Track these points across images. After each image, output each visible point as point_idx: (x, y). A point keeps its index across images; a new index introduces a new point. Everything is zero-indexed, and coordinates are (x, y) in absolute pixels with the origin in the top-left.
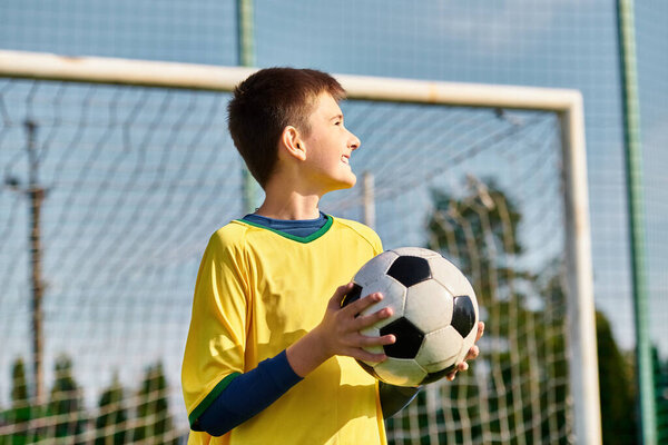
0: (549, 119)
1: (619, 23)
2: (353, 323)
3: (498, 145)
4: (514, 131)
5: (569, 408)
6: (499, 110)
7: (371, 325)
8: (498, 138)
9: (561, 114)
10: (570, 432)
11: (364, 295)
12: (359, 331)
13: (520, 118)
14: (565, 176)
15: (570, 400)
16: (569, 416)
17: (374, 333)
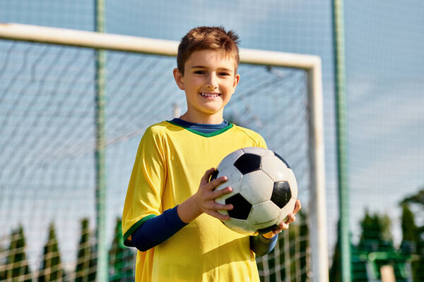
0: (299, 74)
1: (334, 16)
2: (210, 195)
3: (265, 90)
4: (276, 81)
5: (308, 255)
6: (269, 67)
7: (220, 196)
8: (267, 85)
9: (308, 71)
10: (309, 271)
11: (219, 176)
12: (214, 200)
13: (281, 73)
14: (310, 109)
15: (309, 251)
16: (308, 261)
17: (222, 201)
